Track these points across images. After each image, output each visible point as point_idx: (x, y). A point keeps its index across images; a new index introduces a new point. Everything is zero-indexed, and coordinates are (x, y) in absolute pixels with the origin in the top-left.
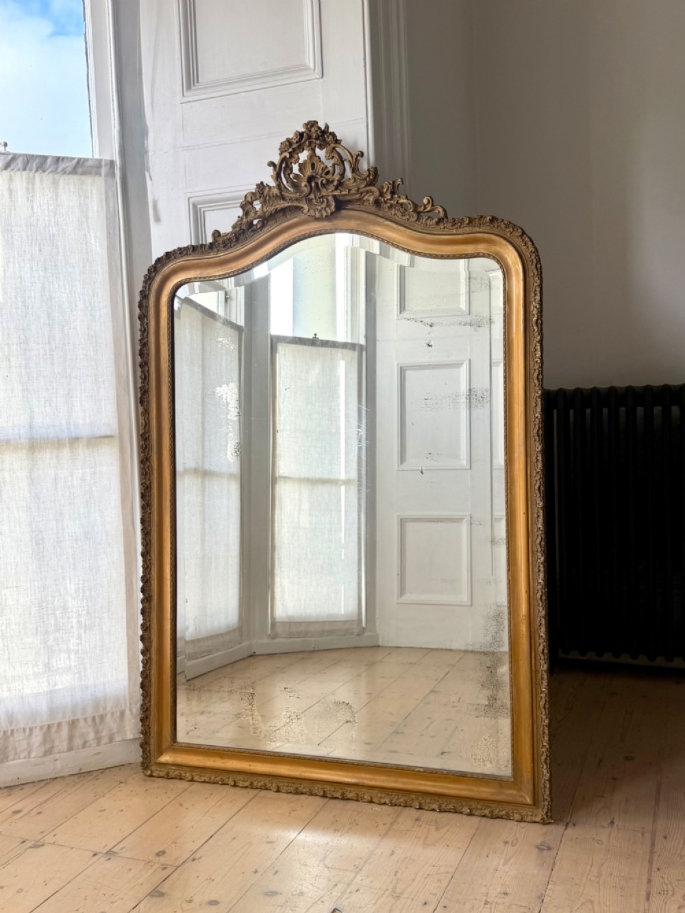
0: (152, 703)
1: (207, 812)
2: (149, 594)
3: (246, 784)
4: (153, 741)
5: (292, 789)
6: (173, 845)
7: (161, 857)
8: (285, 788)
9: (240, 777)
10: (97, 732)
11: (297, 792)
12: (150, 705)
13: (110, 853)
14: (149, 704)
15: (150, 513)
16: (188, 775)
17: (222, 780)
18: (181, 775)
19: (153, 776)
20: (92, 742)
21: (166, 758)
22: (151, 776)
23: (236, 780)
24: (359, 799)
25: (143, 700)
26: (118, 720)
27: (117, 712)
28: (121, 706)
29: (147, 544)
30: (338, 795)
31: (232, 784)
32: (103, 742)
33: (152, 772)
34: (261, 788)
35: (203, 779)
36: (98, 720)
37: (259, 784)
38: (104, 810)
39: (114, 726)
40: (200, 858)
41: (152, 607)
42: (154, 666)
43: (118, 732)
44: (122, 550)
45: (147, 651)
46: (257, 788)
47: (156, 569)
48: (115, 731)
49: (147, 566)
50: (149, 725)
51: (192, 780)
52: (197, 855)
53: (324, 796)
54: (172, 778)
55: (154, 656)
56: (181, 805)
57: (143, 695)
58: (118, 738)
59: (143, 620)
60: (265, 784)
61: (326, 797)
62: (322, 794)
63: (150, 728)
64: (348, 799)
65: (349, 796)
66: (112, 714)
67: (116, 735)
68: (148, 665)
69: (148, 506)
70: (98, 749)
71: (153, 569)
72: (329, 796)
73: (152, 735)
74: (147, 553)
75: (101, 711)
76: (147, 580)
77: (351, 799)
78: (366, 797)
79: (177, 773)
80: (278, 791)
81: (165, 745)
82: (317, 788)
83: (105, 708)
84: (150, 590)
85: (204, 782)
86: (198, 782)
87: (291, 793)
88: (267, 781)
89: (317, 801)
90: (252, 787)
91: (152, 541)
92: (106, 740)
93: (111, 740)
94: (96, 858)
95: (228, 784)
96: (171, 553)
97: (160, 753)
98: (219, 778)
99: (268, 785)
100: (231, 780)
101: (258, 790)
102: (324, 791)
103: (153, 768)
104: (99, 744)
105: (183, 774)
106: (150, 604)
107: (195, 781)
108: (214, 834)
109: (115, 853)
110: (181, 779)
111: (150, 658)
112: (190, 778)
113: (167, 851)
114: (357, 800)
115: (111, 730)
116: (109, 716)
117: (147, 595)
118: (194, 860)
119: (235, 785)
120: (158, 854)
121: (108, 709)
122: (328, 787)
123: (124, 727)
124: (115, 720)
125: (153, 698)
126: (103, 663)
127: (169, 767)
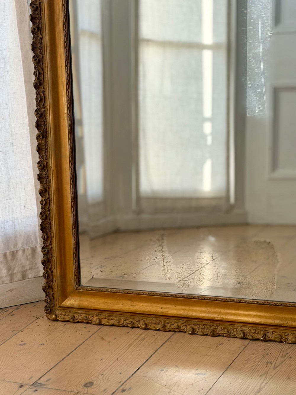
0: (54, 245)
1: (130, 345)
2: (44, 130)
3: (159, 327)
4: (56, 284)
5: (209, 331)
6: (100, 377)
7: (89, 388)
8: (201, 330)
9: (151, 319)
10: (9, 269)
11: (214, 335)
12: (52, 248)
13: (36, 385)
14: (50, 247)
15: (41, 38)
16: (95, 318)
17: (132, 323)
18: (87, 318)
19: (58, 321)
20: (5, 279)
21: (70, 302)
22: (56, 320)
23: (146, 322)
24: (283, 340)
25: (44, 243)
26: (30, 257)
27: (28, 249)
28: (32, 243)
29: (40, 74)
30: (260, 336)
31: (143, 326)
32: (16, 279)
33: (56, 316)
34: (174, 331)
35: (111, 322)
36: (9, 257)
37: (173, 327)
38: (25, 344)
39: (27, 263)
40: (130, 389)
41: (49, 142)
42: (53, 207)
43: (31, 269)
44: (23, 79)
45: (46, 191)
46: (170, 331)
47: (51, 101)
48: (28, 267)
49: (41, 99)
50: (51, 268)
51: (100, 324)
52: (127, 387)
53: (244, 338)
54: (78, 322)
55: (53, 197)
56: (103, 339)
57: (43, 238)
58: (31, 275)
59: (39, 158)
60: (179, 327)
61: (246, 339)
62: (242, 335)
63: (52, 272)
64: (270, 341)
65: (272, 337)
66: (24, 251)
67: (28, 272)
68: (47, 207)
69: (38, 30)
70: (12, 286)
71: (47, 101)
72: (250, 337)
73: (55, 278)
74: (40, 84)
75: (12, 249)
76: (42, 114)
77: (274, 341)
78: (290, 338)
79: (83, 316)
80: (193, 333)
81: (70, 288)
82: (236, 330)
83: (16, 245)
84: (45, 125)
85: (113, 325)
86: (107, 325)
87: (207, 335)
88: (181, 323)
89: (236, 344)
90: (164, 329)
91: (46, 71)
92: (19, 276)
93: (24, 276)
94: (22, 389)
95: (138, 327)
96: (67, 84)
97: (65, 296)
98: (128, 321)
99: (183, 328)
100: (141, 322)
101: (171, 333)
102: (244, 334)
103: (57, 312)
104: (12, 280)
105: (90, 318)
106: (46, 141)
107: (103, 325)
108: (141, 366)
109: (41, 384)
110: (88, 323)
111: (49, 198)
112: (98, 322)
113: (95, 382)
114: (281, 342)
115: (23, 267)
116: (20, 253)
117: (42, 130)
118: (123, 391)
119: (146, 328)
120: (86, 386)
121: (19, 245)
122: (247, 329)
123: (36, 264)
124: (27, 257)
125: (54, 240)
126: (11, 199)
127: (75, 311)
